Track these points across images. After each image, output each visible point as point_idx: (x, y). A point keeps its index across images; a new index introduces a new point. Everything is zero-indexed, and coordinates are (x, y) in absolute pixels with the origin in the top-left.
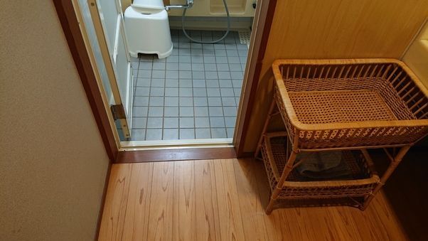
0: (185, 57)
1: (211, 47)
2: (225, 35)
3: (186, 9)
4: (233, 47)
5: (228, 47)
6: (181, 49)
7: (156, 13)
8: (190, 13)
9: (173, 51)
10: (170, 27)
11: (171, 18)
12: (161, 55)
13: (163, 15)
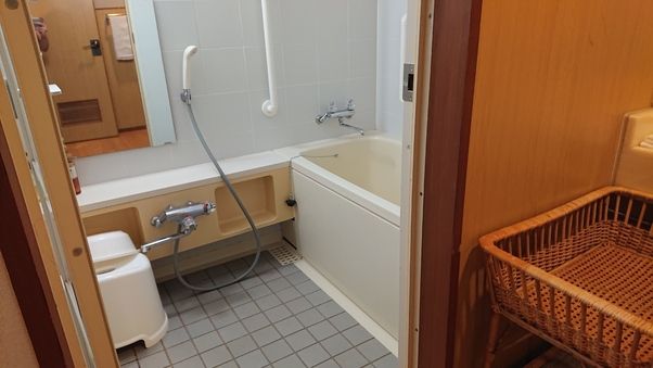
0: (199, 324)
1: (237, 289)
2: (256, 260)
3: (178, 241)
4: (276, 275)
5: (266, 278)
6: (183, 312)
7: (126, 263)
8: (188, 243)
9: (169, 324)
10: (156, 280)
11: (155, 264)
12: (150, 341)
13: (141, 263)
